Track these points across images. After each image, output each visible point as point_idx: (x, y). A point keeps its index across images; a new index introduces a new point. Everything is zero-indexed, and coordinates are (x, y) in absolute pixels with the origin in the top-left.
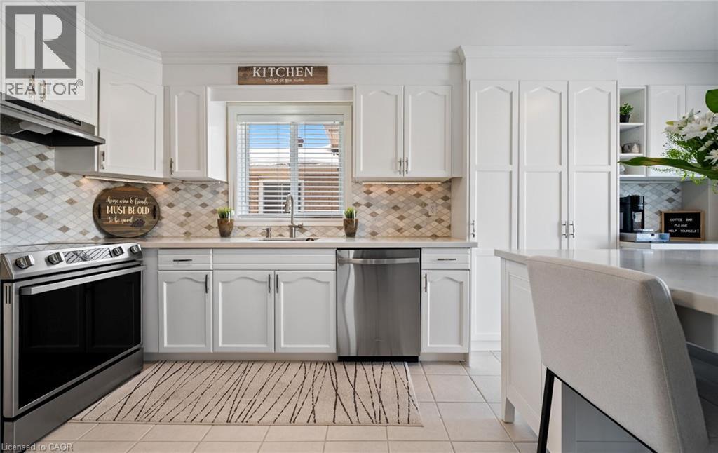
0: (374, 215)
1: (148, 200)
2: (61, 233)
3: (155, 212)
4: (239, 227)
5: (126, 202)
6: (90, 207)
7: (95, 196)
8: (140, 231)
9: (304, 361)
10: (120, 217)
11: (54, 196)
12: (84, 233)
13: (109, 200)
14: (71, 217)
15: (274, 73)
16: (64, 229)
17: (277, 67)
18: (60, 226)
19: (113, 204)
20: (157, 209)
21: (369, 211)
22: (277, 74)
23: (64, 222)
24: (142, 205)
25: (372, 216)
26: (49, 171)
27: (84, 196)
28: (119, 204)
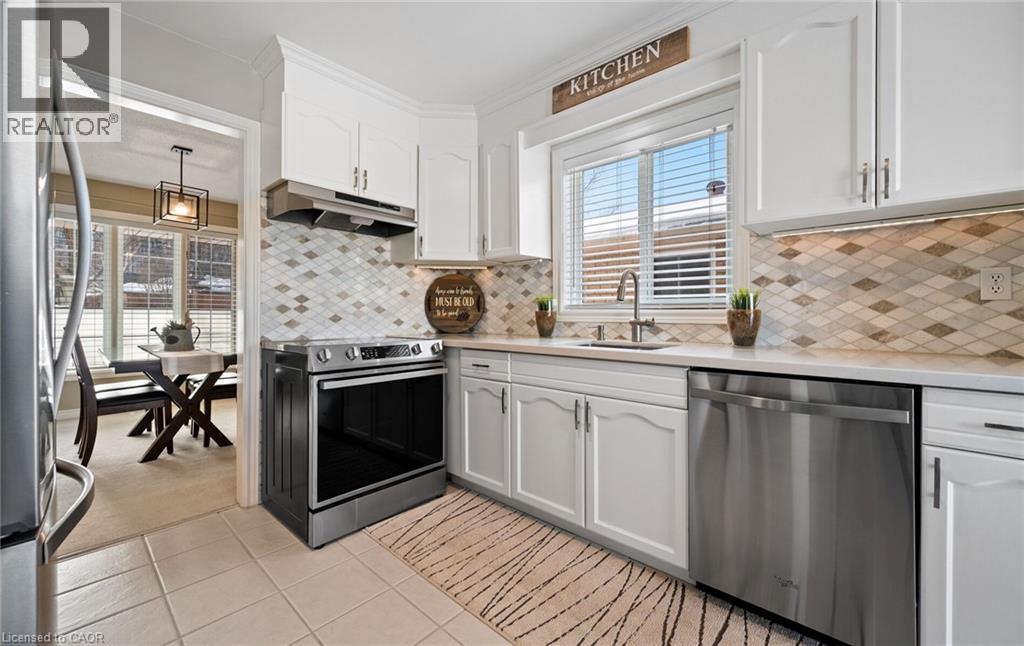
0: (803, 301)
1: (473, 289)
2: (395, 326)
3: (480, 305)
4: (565, 323)
5: (452, 292)
6: (422, 299)
7: (427, 287)
8: (466, 326)
9: (634, 561)
10: (448, 309)
11: (390, 289)
12: (417, 327)
13: (438, 292)
14: (405, 310)
15: (599, 77)
16: (399, 322)
17: (602, 67)
18: (395, 319)
19: (441, 295)
20: (481, 300)
21: (792, 292)
22: (604, 77)
23: (399, 315)
24: (467, 295)
25: (800, 304)
26: (386, 264)
27: (417, 287)
28: (446, 295)
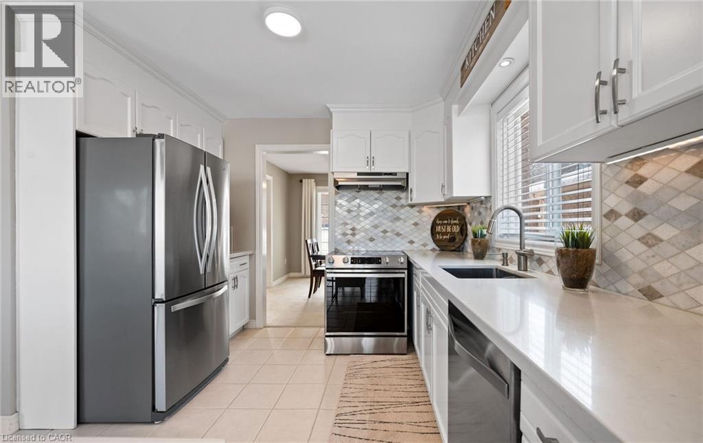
1: (459, 220)
2: (409, 245)
3: (463, 231)
5: (446, 222)
6: (429, 227)
7: (432, 219)
8: (454, 246)
10: (443, 234)
11: (405, 222)
12: (425, 245)
13: (438, 222)
14: (416, 234)
16: (412, 242)
18: (409, 240)
19: (439, 224)
20: (464, 227)
21: (637, 229)
23: (412, 238)
24: (455, 224)
26: (403, 206)
27: (425, 219)
28: (443, 224)
